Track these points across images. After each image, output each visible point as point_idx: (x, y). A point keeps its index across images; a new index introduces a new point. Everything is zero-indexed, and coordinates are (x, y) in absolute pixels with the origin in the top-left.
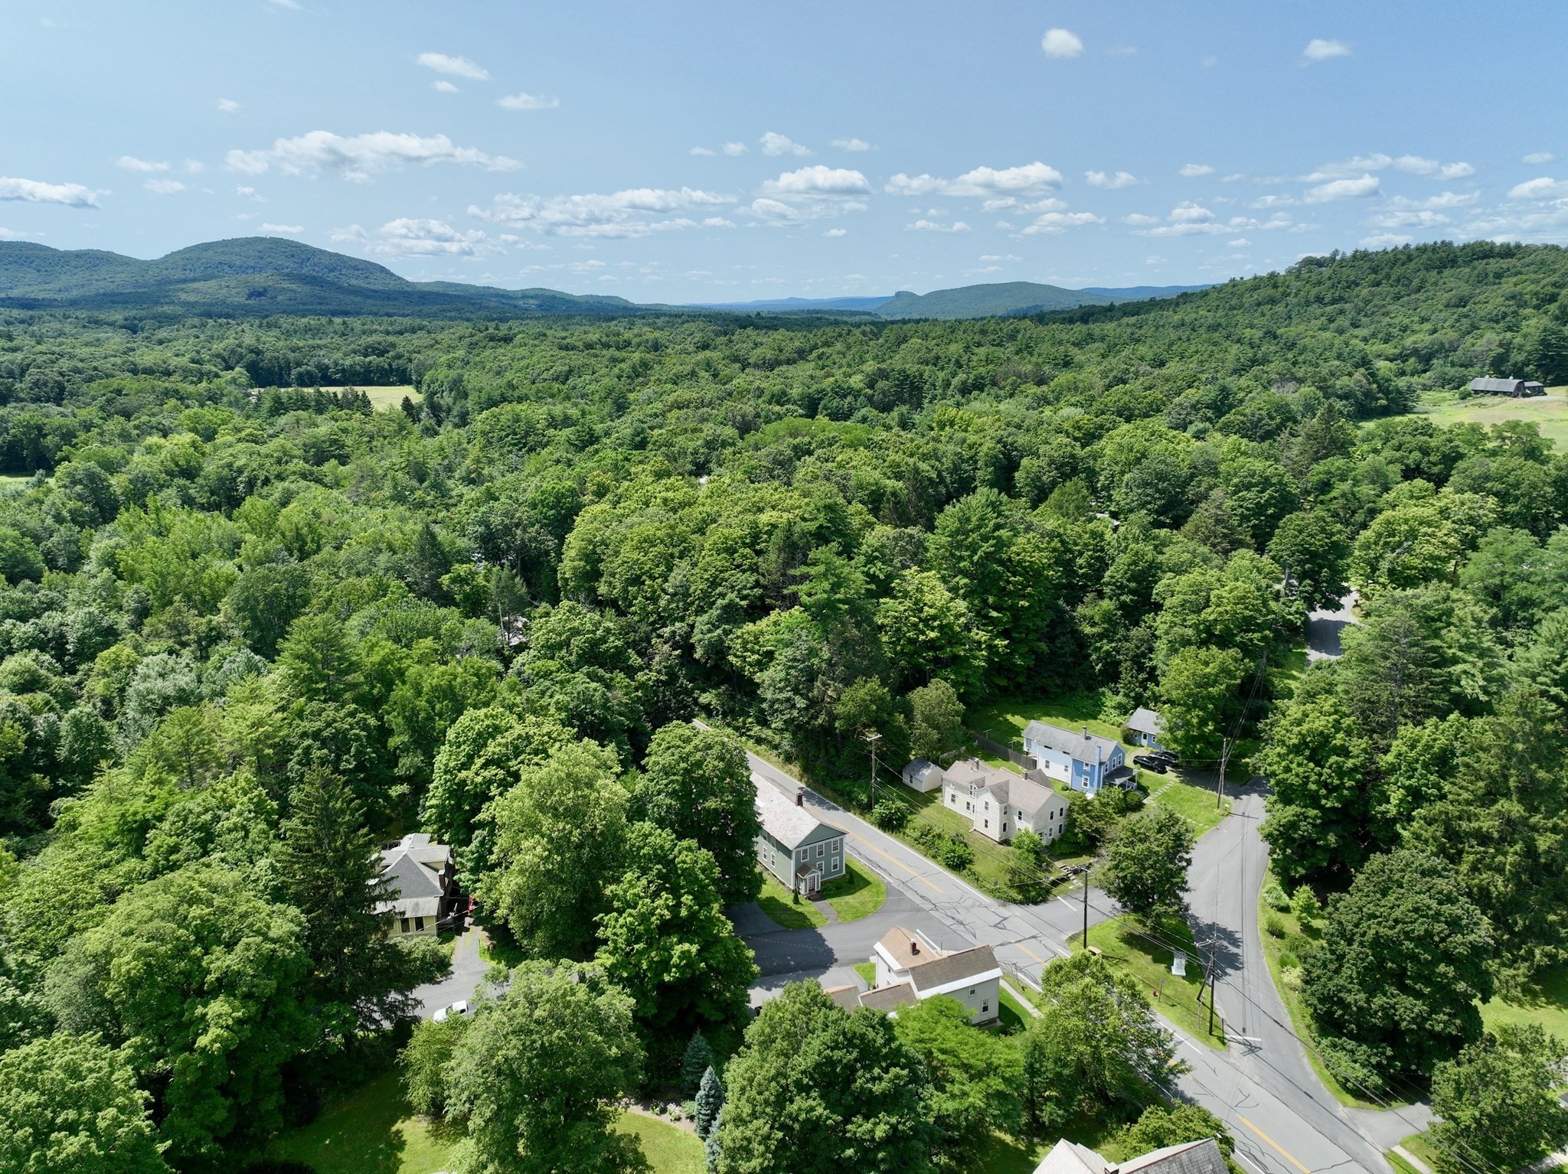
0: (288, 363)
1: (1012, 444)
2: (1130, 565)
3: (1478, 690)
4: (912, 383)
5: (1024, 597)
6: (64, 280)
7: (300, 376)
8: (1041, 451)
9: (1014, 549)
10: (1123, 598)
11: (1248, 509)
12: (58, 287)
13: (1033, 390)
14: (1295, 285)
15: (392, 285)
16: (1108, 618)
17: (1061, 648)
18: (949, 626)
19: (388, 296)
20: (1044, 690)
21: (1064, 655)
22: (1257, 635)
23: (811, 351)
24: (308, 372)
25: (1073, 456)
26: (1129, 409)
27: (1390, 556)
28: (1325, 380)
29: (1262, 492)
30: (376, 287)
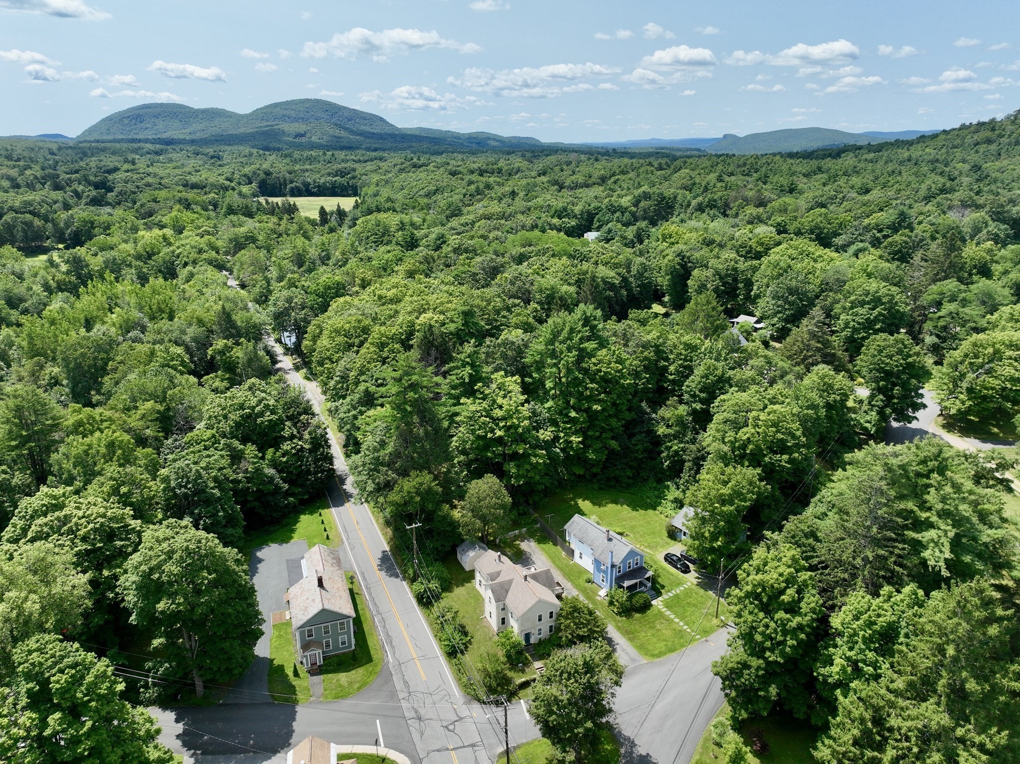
0: (285, 180)
1: (688, 258)
2: (702, 377)
3: (942, 564)
4: (667, 203)
5: (599, 401)
6: (196, 126)
7: (292, 189)
8: (710, 265)
9: (593, 360)
10: (694, 405)
11: (859, 323)
12: (189, 131)
13: (751, 210)
14: (1010, 128)
15: (387, 130)
16: (680, 422)
17: (636, 445)
18: (515, 427)
19: (381, 137)
20: (617, 479)
21: (637, 451)
22: (785, 457)
23: (610, 177)
24: (297, 187)
25: (735, 269)
26: (820, 228)
27: (971, 376)
28: (1002, 206)
29: (873, 309)
30: (375, 131)
